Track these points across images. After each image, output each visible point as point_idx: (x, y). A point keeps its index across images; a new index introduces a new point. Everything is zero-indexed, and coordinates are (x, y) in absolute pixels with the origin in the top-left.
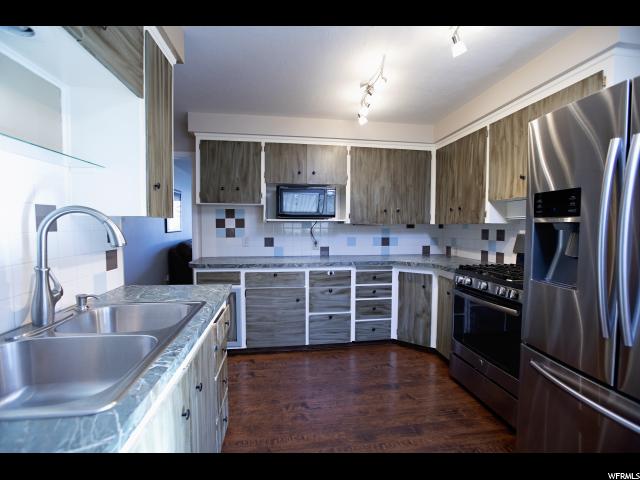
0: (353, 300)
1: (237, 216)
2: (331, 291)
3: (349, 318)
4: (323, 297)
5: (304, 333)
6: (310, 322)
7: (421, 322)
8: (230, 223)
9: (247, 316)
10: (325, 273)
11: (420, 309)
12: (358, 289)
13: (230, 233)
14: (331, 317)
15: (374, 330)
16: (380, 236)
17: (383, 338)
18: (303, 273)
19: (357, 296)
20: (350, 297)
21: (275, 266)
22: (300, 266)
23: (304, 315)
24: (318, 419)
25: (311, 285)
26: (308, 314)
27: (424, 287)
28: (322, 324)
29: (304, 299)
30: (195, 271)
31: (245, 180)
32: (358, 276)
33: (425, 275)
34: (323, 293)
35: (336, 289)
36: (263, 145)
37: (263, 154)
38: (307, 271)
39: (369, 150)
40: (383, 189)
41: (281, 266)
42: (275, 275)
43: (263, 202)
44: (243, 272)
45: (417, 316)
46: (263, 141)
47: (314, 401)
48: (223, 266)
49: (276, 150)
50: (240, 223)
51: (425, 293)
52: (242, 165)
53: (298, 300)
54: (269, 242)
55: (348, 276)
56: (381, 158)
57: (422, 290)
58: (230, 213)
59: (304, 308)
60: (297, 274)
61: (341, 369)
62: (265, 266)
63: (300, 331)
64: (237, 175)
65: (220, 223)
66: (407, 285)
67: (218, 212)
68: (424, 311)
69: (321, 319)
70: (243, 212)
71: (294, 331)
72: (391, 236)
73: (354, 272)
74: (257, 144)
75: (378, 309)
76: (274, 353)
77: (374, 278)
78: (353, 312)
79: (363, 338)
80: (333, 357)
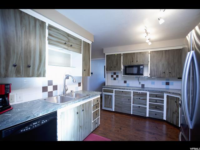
0: (148, 103)
1: (117, 74)
2: (140, 98)
3: (146, 108)
4: (137, 100)
5: (131, 110)
6: (133, 107)
7: (175, 115)
8: (115, 76)
9: (115, 102)
10: (138, 92)
11: (174, 111)
12: (150, 99)
13: (115, 79)
14: (139, 107)
15: (156, 114)
16: (165, 82)
17: (161, 118)
18: (131, 92)
19: (149, 102)
20: (146, 101)
21: (122, 89)
22: (130, 89)
23: (131, 105)
24: (121, 133)
25: (133, 96)
26: (132, 105)
27: (176, 102)
28: (137, 108)
29: (131, 100)
30: (103, 88)
31: (117, 64)
32: (150, 95)
33: (176, 97)
34: (137, 99)
35: (141, 98)
36: (122, 54)
37: (122, 57)
38: (132, 91)
39: (158, 51)
40: (163, 65)
41: (124, 89)
42: (123, 92)
43: (122, 70)
44: (114, 90)
45: (173, 113)
46: (122, 53)
47: (124, 129)
48: (109, 88)
49: (126, 55)
50: (117, 76)
51: (177, 104)
52: (116, 60)
53: (129, 100)
54: (125, 82)
55: (146, 94)
56: (163, 54)
57: (175, 103)
58: (115, 74)
59: (131, 102)
60: (129, 92)
61: (139, 124)
62: (120, 89)
63: (130, 109)
64: (115, 63)
65: (112, 76)
66: (170, 100)
67: (112, 73)
68: (176, 112)
69: (136, 107)
70: (118, 73)
71: (128, 109)
72: (170, 82)
73: (148, 93)
74: (120, 54)
75: (157, 107)
76: (122, 114)
77: (156, 96)
78: (148, 106)
79: (151, 116)
80: (139, 120)
